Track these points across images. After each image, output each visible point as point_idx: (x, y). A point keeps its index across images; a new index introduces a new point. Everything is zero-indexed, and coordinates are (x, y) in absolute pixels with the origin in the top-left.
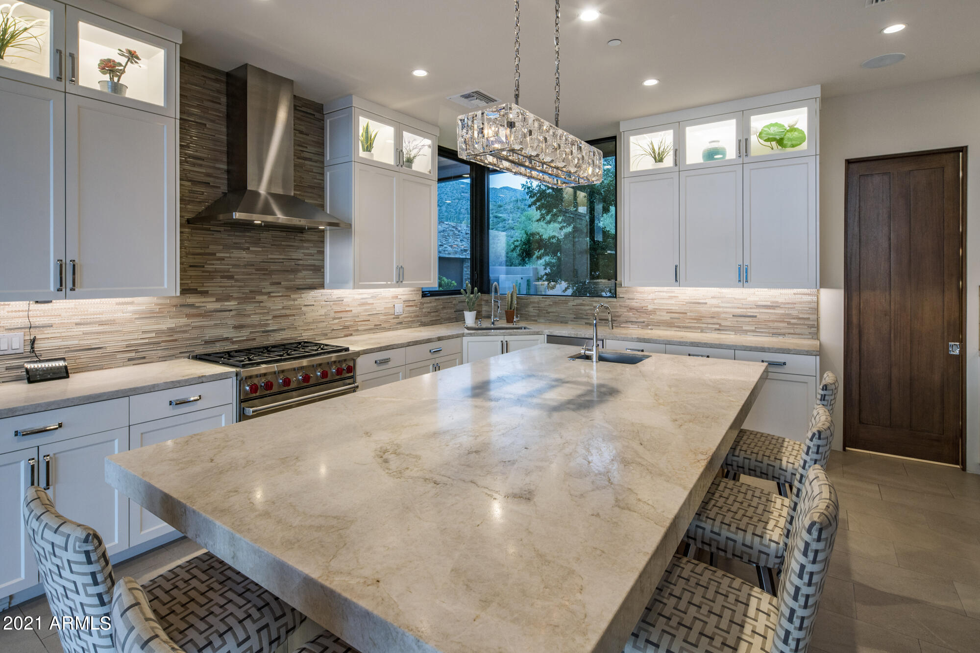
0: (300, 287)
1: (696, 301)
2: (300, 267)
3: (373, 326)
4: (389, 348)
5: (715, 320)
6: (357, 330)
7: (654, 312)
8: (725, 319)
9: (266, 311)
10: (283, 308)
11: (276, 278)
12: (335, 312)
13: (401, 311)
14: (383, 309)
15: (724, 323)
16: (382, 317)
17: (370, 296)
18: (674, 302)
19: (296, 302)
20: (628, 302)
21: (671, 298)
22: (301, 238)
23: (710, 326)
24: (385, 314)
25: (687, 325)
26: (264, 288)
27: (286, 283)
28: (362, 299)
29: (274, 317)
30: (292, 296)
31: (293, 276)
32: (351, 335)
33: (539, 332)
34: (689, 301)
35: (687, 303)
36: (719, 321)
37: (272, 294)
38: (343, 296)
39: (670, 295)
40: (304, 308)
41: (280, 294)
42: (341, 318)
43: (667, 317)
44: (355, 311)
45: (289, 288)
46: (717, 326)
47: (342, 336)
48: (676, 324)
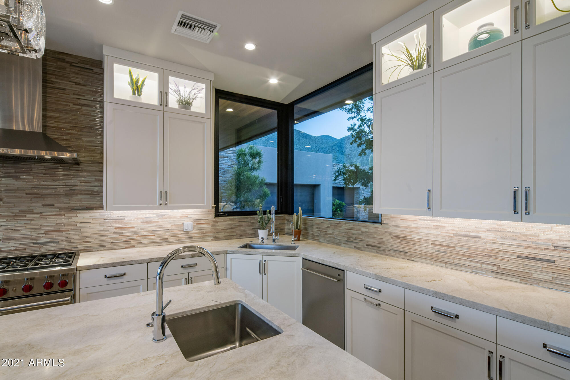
0: (76, 208)
1: (468, 233)
2: (76, 192)
3: (159, 240)
5: (491, 260)
6: (141, 243)
7: (418, 242)
8: (506, 260)
9: (38, 227)
10: (57, 225)
11: (49, 201)
12: (115, 228)
13: (191, 227)
14: (170, 226)
15: (504, 265)
16: (169, 233)
17: (155, 216)
18: (439, 233)
19: (71, 220)
20: (393, 230)
21: (437, 227)
22: (77, 169)
23: (484, 266)
24: (172, 230)
25: (455, 261)
26: (36, 209)
27: (59, 205)
28: (146, 218)
29: (45, 232)
30: (66, 215)
31: (68, 199)
32: (134, 247)
33: (296, 254)
34: (458, 232)
35: (455, 235)
36: (498, 262)
37: (44, 214)
38: (123, 215)
39: (435, 224)
40: (79, 225)
41: (54, 214)
42: (122, 233)
43: (432, 250)
44: (137, 227)
45: (60, 209)
46: (495, 268)
47: (124, 247)
48: (442, 259)
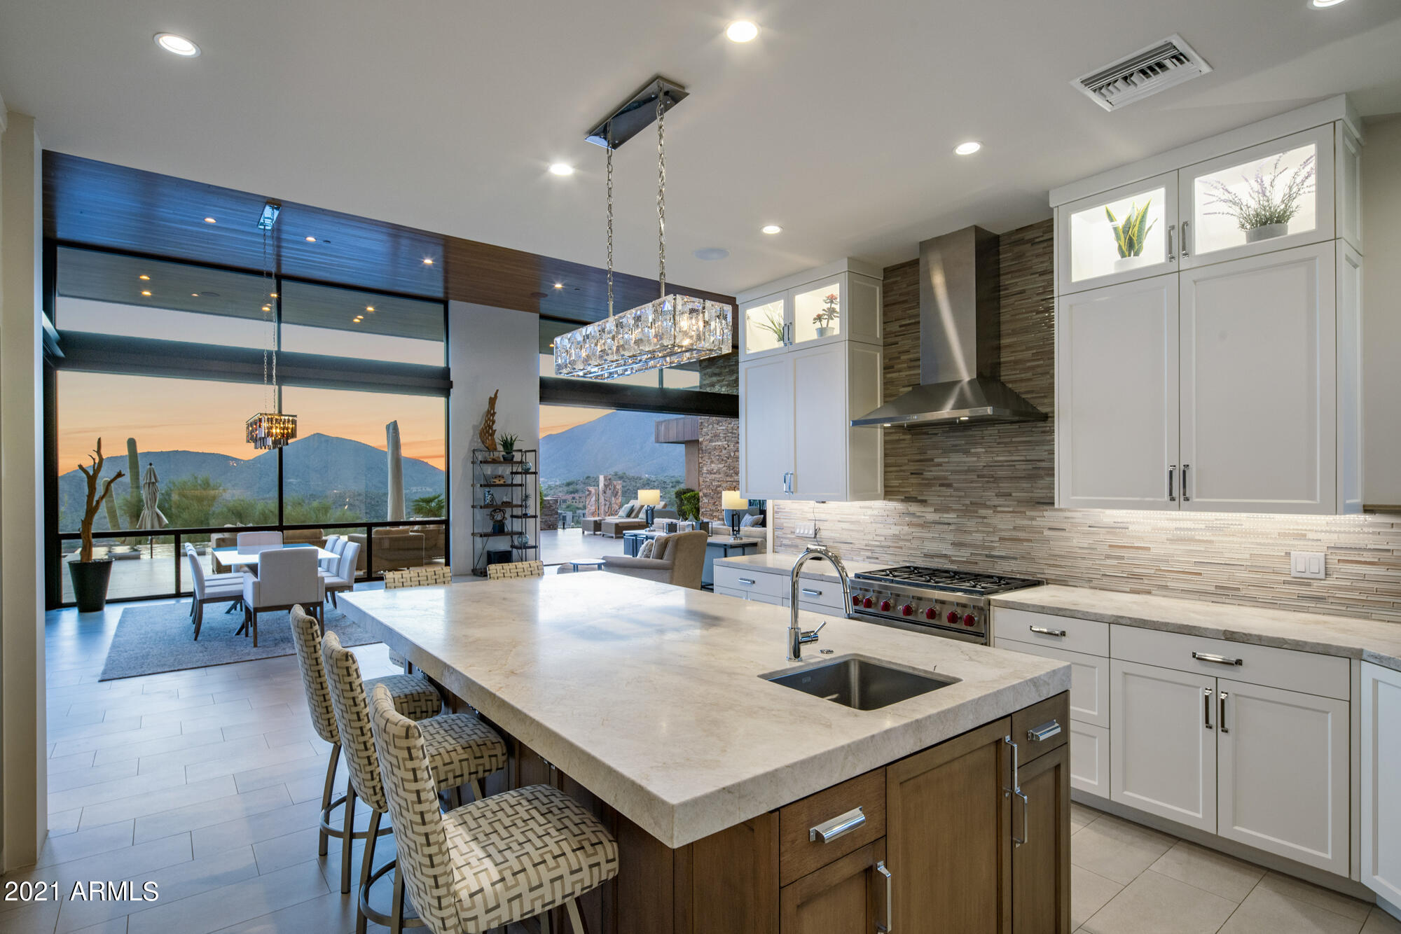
0: (1042, 501)
2: (1042, 472)
3: (1213, 589)
4: (1061, 613)
6: (1166, 588)
9: (991, 530)
10: (1015, 528)
11: (1005, 486)
12: (1110, 546)
14: (1248, 556)
16: (1244, 575)
17: (1203, 526)
19: (1034, 523)
22: (1044, 429)
24: (1252, 569)
26: (989, 500)
27: (1018, 494)
28: (1177, 529)
29: (1000, 538)
30: (1028, 513)
31: (1029, 485)
32: (1149, 593)
37: (999, 509)
38: (1125, 520)
40: (1046, 533)
41: (1011, 509)
42: (1122, 558)
44: (1157, 550)
45: (1020, 502)
47: (1128, 590)
